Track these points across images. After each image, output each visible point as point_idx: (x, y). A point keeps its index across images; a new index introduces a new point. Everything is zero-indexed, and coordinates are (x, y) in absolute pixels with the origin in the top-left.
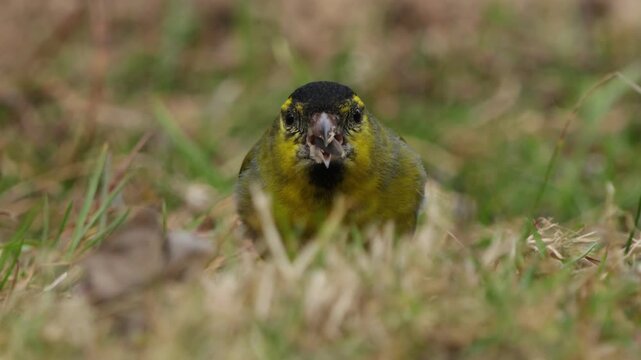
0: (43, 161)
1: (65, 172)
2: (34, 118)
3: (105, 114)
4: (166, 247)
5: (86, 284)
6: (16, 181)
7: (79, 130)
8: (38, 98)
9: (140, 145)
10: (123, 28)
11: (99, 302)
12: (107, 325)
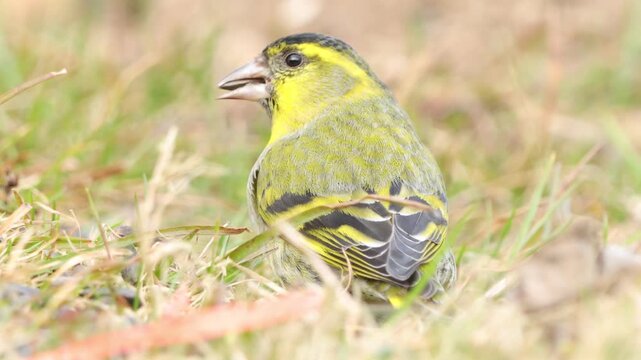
0: (493, 168)
1: (516, 179)
2: (488, 125)
3: (558, 124)
4: (600, 260)
5: (520, 292)
6: (466, 186)
7: (530, 139)
8: (494, 105)
9: (588, 157)
10: (584, 41)
11: (531, 311)
12: (536, 334)
